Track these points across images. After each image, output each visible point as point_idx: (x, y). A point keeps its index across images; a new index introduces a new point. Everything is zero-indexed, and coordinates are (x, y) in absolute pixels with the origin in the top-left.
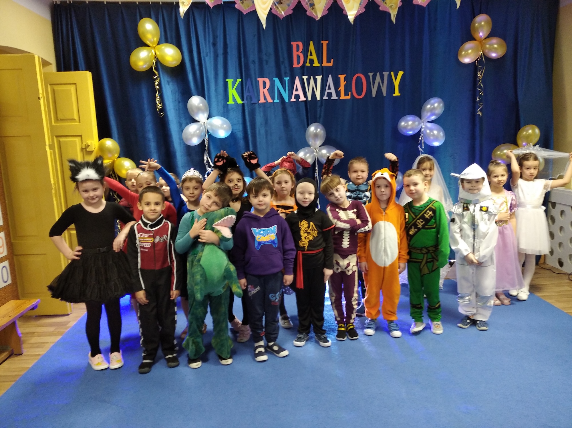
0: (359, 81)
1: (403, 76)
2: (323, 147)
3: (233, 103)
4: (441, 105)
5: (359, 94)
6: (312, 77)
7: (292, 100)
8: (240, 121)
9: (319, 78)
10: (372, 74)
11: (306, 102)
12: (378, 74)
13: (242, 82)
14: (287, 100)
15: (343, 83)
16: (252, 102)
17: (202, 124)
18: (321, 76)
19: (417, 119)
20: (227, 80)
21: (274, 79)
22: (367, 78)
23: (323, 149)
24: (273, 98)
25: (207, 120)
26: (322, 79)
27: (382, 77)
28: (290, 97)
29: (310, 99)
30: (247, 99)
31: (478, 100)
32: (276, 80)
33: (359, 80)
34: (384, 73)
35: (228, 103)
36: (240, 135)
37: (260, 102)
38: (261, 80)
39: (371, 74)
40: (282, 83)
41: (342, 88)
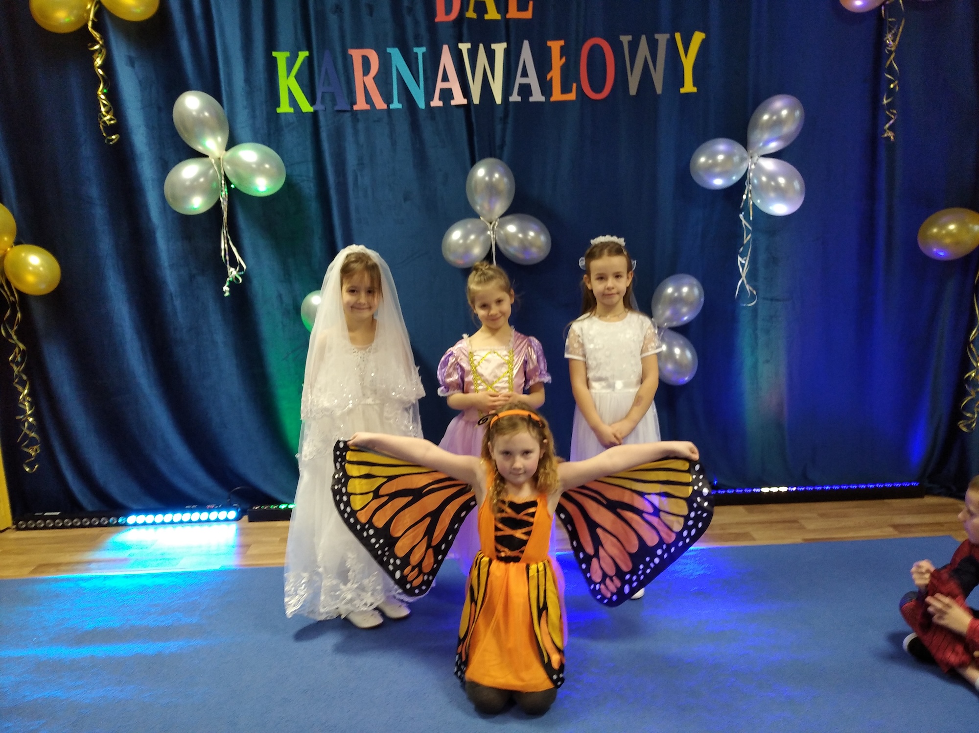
0: (596, 59)
1: (704, 44)
2: (508, 218)
3: (291, 110)
4: (798, 113)
5: (597, 86)
6: (481, 46)
7: (433, 104)
8: (309, 154)
9: (499, 48)
10: (630, 38)
11: (467, 108)
12: (643, 39)
13: (309, 60)
14: (421, 105)
15: (557, 62)
16: (337, 108)
17: (213, 161)
18: (504, 45)
19: (738, 148)
20: (274, 54)
21: (389, 50)
22: (617, 48)
23: (510, 222)
24: (388, 100)
25: (224, 152)
26: (507, 52)
27: (653, 46)
28: (429, 96)
29: (476, 100)
30: (323, 102)
31: (885, 102)
32: (395, 54)
33: (596, 54)
34: (657, 36)
35: (279, 110)
36: (309, 188)
37: (355, 108)
38: (356, 55)
39: (625, 39)
40: (410, 60)
41: (555, 75)
